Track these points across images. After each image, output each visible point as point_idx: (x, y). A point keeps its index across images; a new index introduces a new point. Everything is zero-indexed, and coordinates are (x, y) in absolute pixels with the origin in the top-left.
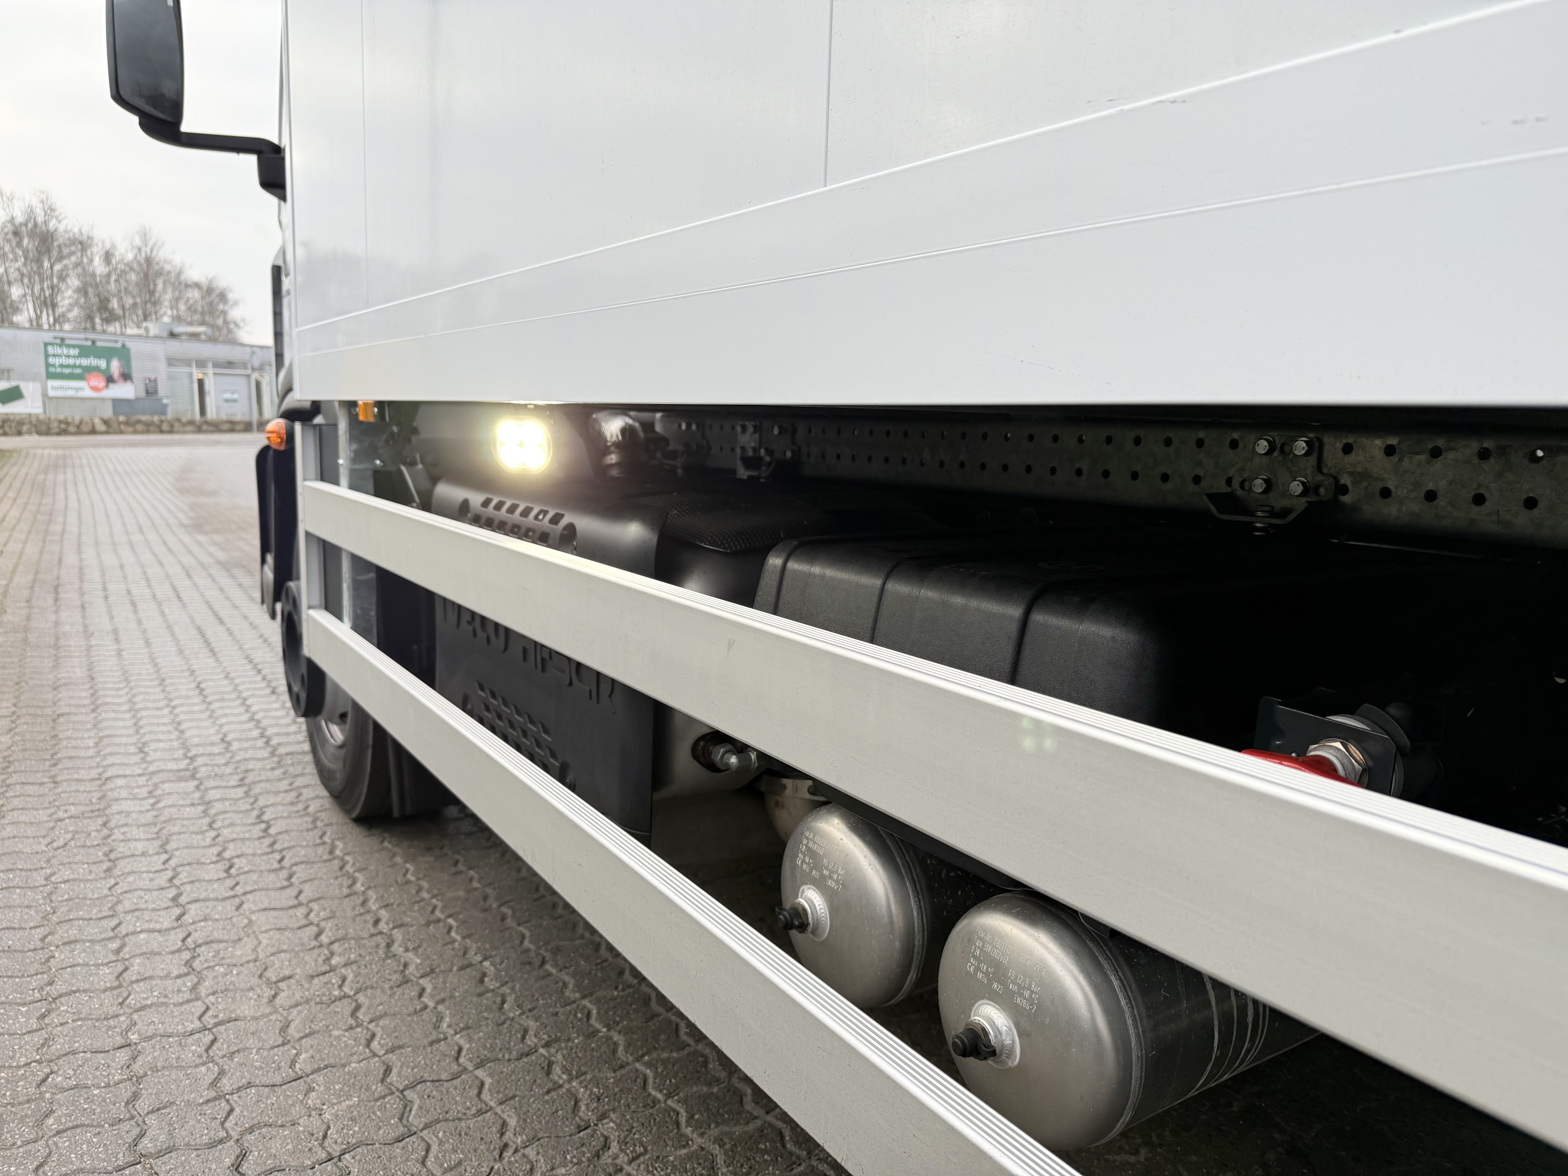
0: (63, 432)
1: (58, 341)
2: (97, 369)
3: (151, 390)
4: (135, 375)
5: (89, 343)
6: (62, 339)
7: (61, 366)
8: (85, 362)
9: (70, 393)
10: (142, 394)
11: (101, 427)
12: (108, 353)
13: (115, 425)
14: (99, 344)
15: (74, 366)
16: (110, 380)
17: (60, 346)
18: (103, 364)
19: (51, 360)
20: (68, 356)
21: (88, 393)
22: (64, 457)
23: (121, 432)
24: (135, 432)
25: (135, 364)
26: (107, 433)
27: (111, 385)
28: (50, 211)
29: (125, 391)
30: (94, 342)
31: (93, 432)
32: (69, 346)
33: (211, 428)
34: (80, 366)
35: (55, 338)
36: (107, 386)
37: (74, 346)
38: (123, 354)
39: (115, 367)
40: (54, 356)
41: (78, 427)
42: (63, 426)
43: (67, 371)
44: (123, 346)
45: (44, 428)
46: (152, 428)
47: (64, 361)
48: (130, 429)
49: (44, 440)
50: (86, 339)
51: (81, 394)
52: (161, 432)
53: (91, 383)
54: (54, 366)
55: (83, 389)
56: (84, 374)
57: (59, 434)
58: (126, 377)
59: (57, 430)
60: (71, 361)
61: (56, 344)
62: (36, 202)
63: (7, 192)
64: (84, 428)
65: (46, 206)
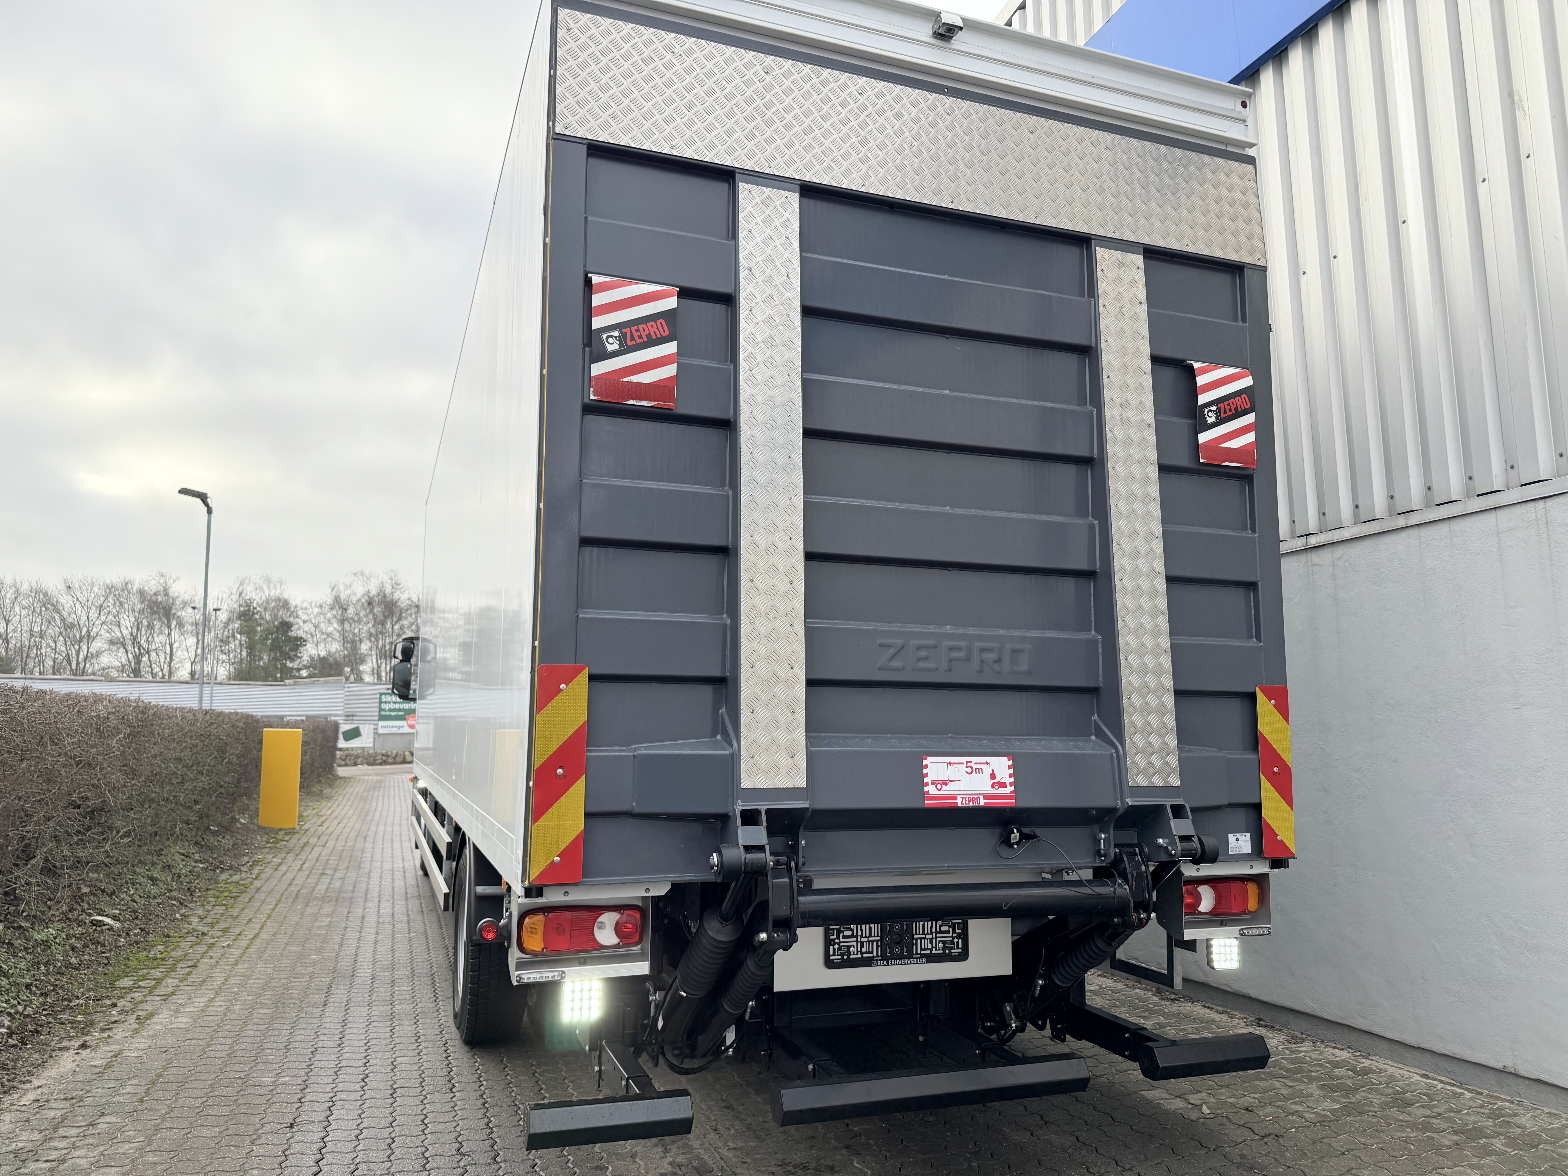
0: (384, 763)
1: (389, 691)
2: (414, 711)
7: (390, 710)
8: (406, 706)
9: (394, 730)
11: (409, 758)
15: (399, 710)
17: (390, 695)
19: (383, 706)
20: (395, 703)
21: (406, 730)
22: (381, 781)
28: (396, 585)
31: (404, 762)
34: (403, 710)
40: (386, 702)
41: (394, 758)
42: (384, 758)
43: (393, 714)
45: (372, 759)
47: (392, 706)
49: (370, 767)
51: (402, 731)
53: (410, 723)
54: (384, 710)
55: (403, 727)
56: (404, 715)
57: (381, 764)
59: (379, 761)
60: (397, 706)
61: (388, 694)
62: (386, 579)
63: (367, 572)
64: (399, 759)
65: (393, 582)
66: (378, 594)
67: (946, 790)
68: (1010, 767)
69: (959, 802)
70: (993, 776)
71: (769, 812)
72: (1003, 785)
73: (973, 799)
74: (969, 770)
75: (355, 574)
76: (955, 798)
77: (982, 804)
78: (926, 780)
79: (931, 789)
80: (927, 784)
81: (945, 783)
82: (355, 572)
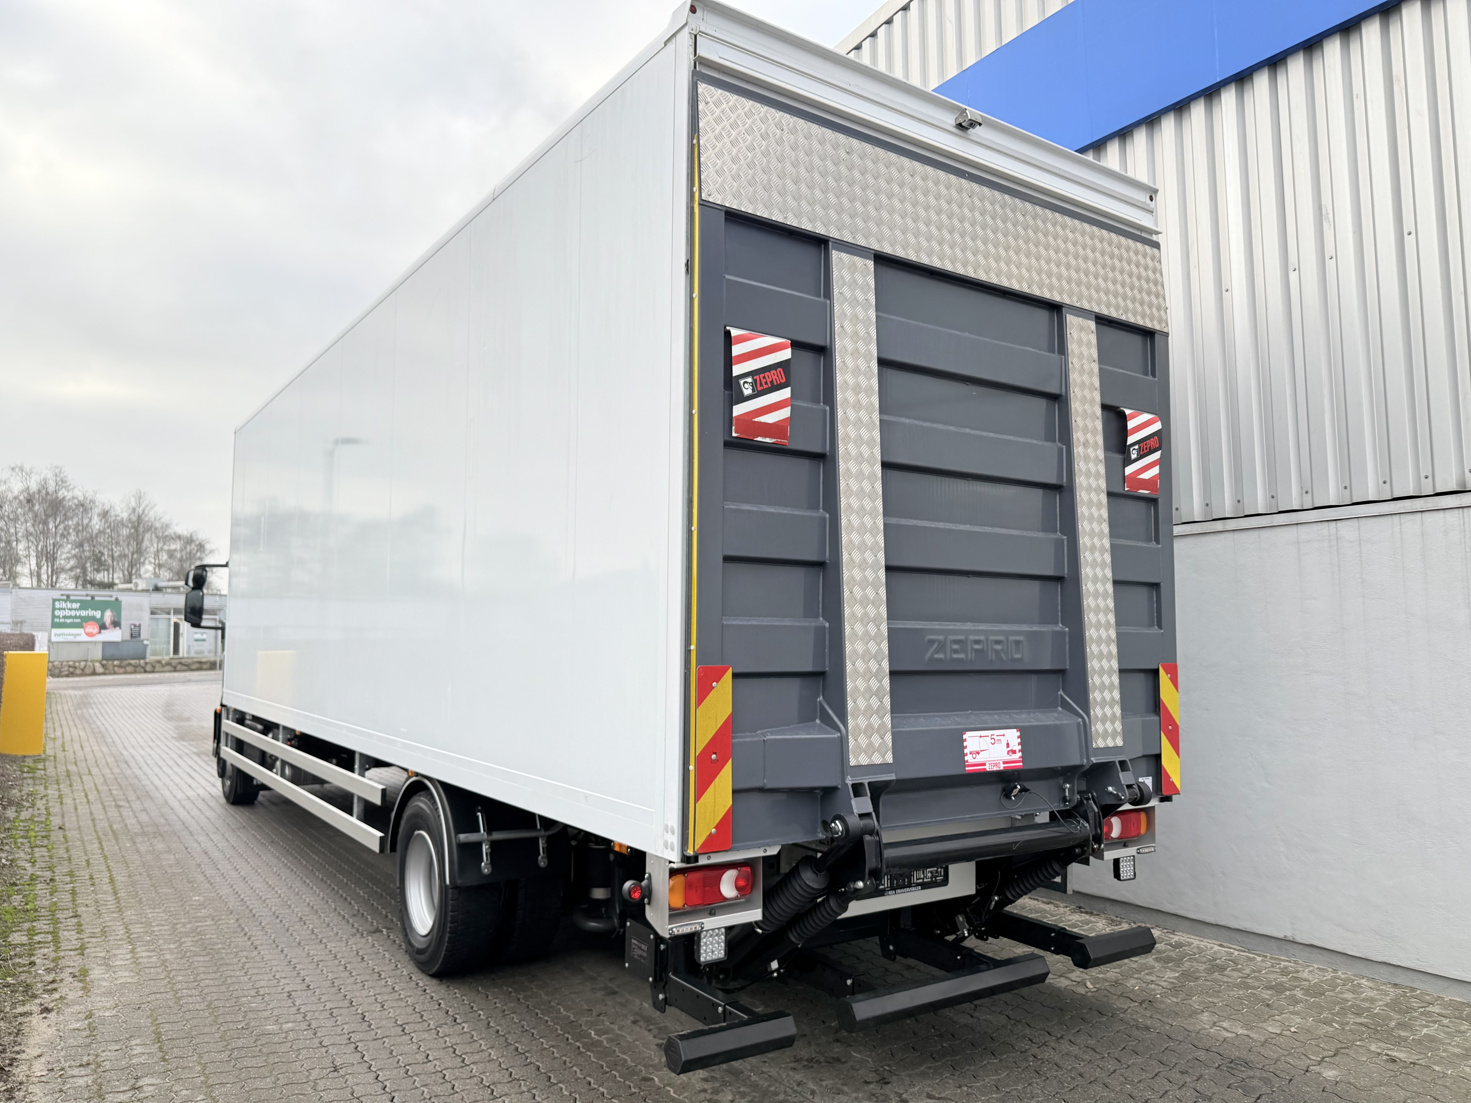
0: (71, 674)
1: (65, 598)
2: (93, 618)
3: (135, 633)
4: (123, 623)
5: (89, 598)
6: (68, 596)
7: (65, 617)
8: (84, 613)
9: (70, 638)
10: (128, 637)
11: (99, 669)
12: (103, 606)
13: (111, 668)
14: (96, 598)
15: (76, 617)
16: (103, 627)
17: (65, 601)
18: (98, 614)
19: (57, 613)
20: (70, 609)
21: (84, 638)
23: (115, 673)
24: (126, 673)
25: (124, 613)
26: (104, 674)
27: (102, 631)
28: (62, 482)
29: (114, 635)
30: (93, 598)
31: (94, 673)
32: (72, 601)
33: (184, 668)
34: (80, 617)
35: (62, 595)
36: (100, 632)
37: (76, 601)
38: (116, 606)
39: (108, 616)
40: (60, 609)
41: (83, 670)
42: (71, 670)
43: (68, 621)
44: (117, 599)
45: (57, 671)
46: (138, 669)
47: (68, 613)
48: (122, 670)
49: (56, 679)
50: (87, 595)
51: (78, 639)
52: (146, 672)
53: (87, 630)
54: (59, 617)
55: (80, 635)
56: (81, 623)
57: (67, 676)
58: (116, 624)
59: (66, 673)
60: (73, 613)
61: (63, 600)
62: (50, 475)
63: (27, 467)
64: (87, 671)
65: (58, 479)
66: (39, 491)
67: (979, 759)
68: (1018, 737)
69: (988, 768)
70: (1008, 745)
71: (869, 783)
72: (1014, 752)
73: (996, 765)
74: (993, 741)
75: (13, 469)
76: (984, 764)
77: (1002, 768)
78: (966, 751)
79: (969, 758)
80: (966, 755)
81: (978, 753)
82: (12, 466)
